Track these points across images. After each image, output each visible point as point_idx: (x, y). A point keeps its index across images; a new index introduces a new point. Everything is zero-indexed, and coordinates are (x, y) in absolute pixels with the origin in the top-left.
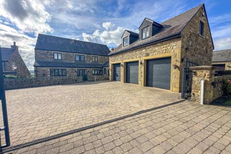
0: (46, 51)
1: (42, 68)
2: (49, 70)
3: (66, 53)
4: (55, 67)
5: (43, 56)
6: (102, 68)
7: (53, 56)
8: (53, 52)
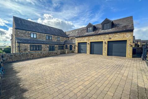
0: (25, 31)
1: (23, 44)
2: (29, 46)
3: (39, 33)
4: (33, 43)
5: (22, 35)
6: (64, 45)
7: (30, 35)
8: (30, 32)
